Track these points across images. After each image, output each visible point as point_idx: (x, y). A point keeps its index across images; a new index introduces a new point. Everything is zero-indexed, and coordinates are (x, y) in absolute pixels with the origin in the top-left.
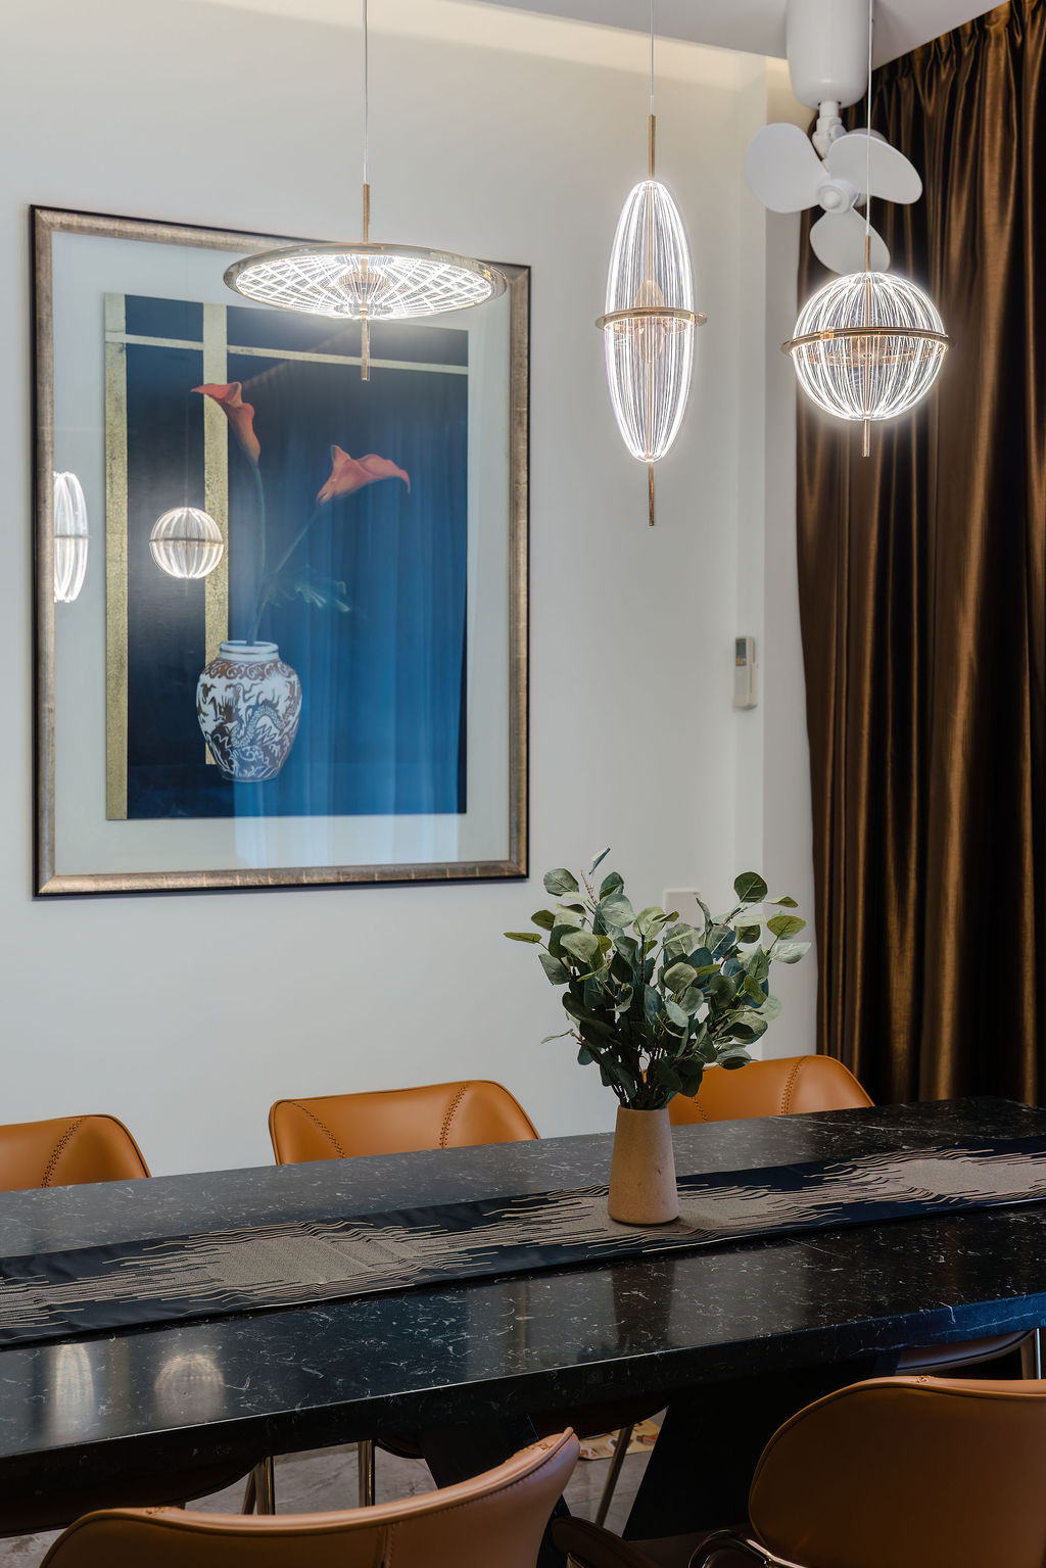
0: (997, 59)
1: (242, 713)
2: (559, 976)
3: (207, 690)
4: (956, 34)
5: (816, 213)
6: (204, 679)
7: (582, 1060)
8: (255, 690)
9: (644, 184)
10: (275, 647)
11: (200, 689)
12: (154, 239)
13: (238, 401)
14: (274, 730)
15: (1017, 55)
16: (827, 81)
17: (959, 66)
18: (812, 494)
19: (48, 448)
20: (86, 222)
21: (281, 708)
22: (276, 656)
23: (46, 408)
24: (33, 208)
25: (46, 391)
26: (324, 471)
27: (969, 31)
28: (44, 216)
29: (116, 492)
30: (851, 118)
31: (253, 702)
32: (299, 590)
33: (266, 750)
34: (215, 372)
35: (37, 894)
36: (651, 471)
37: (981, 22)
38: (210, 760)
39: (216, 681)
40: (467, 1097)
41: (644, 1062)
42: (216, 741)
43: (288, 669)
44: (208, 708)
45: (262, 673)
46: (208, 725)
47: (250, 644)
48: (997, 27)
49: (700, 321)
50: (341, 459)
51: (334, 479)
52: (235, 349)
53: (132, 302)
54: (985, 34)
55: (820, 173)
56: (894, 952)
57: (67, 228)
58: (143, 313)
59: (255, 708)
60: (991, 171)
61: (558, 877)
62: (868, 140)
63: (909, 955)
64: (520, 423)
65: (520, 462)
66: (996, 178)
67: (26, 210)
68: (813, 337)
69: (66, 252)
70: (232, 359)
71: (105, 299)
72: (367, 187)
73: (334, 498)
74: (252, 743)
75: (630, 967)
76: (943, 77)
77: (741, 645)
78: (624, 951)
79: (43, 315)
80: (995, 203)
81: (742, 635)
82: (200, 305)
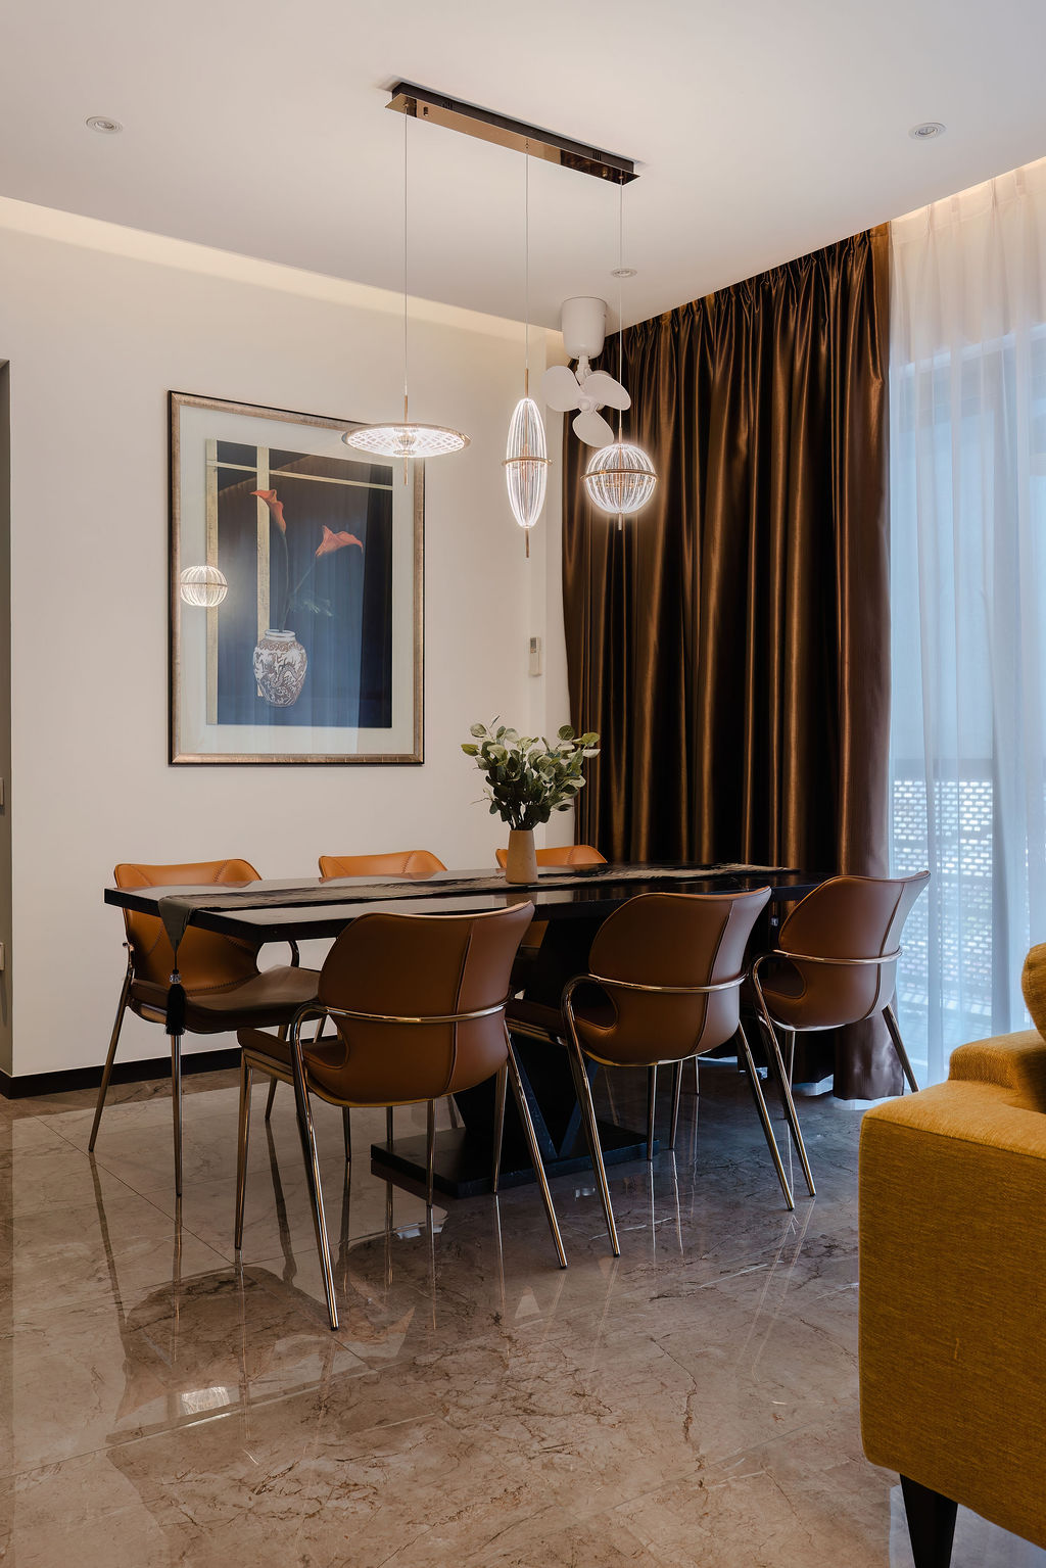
0: (665, 338)
1: (276, 669)
2: (484, 767)
3: (258, 656)
4: (645, 323)
5: (576, 412)
6: (257, 649)
7: (492, 811)
8: (283, 657)
9: (524, 400)
10: (294, 634)
11: (255, 655)
12: (232, 411)
13: (274, 500)
14: (293, 679)
15: (676, 337)
16: (583, 346)
17: (646, 340)
18: (570, 560)
19: (178, 522)
20: (197, 400)
21: (297, 667)
22: (294, 639)
23: (176, 500)
24: (170, 392)
25: (176, 491)
26: (320, 540)
27: (651, 322)
28: (175, 396)
29: (212, 547)
30: (595, 364)
31: (282, 663)
32: (306, 603)
33: (289, 690)
34: (263, 483)
35: (171, 762)
36: (527, 532)
37: (658, 319)
38: (260, 694)
39: (263, 651)
40: (413, 858)
41: (523, 809)
42: (263, 683)
43: (300, 646)
44: (259, 666)
45: (286, 647)
46: (259, 675)
47: (281, 632)
48: (666, 322)
49: (549, 464)
50: (327, 533)
51: (324, 544)
52: (273, 472)
53: (220, 444)
54: (659, 325)
55: (580, 392)
56: (615, 804)
57: (188, 403)
58: (226, 451)
59: (284, 666)
60: (664, 395)
61: (477, 727)
62: (602, 376)
63: (622, 806)
64: (420, 518)
65: (419, 538)
66: (666, 399)
67: (166, 393)
68: (596, 473)
69: (186, 416)
70: (271, 477)
71: (206, 443)
72: (407, 397)
73: (323, 554)
74: (282, 685)
75: (515, 763)
76: (638, 345)
77: (533, 642)
78: (514, 756)
79: (175, 449)
80: (666, 412)
81: (533, 636)
82: (256, 447)
